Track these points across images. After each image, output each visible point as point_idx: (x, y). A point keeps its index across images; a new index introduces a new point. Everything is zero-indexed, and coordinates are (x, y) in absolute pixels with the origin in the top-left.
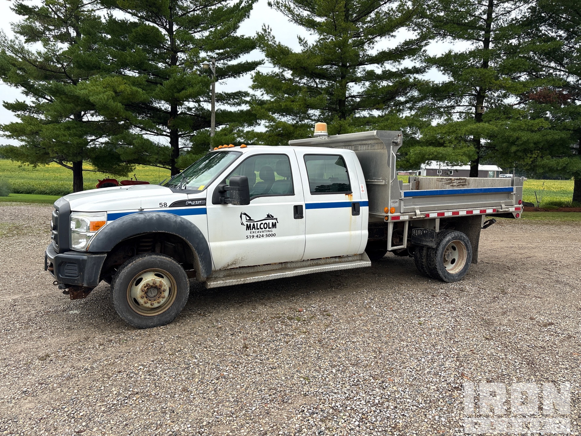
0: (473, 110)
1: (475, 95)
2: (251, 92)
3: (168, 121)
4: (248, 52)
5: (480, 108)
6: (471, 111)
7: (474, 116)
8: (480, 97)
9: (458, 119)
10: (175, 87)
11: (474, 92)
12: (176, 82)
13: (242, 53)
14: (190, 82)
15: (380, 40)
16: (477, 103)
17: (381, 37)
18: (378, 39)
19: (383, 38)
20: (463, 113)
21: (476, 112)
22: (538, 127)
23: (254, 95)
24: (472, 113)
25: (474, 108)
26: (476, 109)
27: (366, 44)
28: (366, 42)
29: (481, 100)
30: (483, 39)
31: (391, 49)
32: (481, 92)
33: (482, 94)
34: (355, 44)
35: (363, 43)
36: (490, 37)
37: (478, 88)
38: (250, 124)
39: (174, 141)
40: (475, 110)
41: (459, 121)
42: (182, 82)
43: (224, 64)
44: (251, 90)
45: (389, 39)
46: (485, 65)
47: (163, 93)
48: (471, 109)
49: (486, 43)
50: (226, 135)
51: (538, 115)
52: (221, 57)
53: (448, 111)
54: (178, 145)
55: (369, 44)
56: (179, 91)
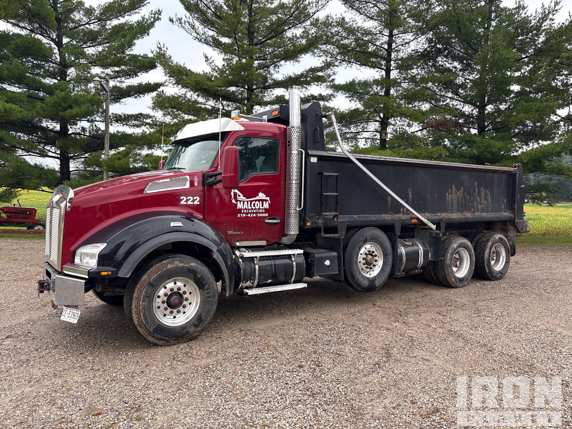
0: (378, 136)
1: (379, 121)
2: (151, 113)
3: (57, 141)
4: (147, 72)
5: (384, 134)
6: (376, 137)
7: (379, 141)
8: (384, 124)
9: (364, 145)
10: (60, 105)
11: (378, 119)
12: (60, 100)
13: (140, 72)
14: (78, 100)
15: (285, 64)
16: (381, 130)
17: (286, 61)
18: (283, 62)
19: (288, 62)
20: (368, 138)
21: (381, 138)
22: (437, 155)
23: (154, 117)
24: (377, 139)
25: (379, 134)
26: (381, 135)
27: (272, 68)
28: (271, 65)
29: (385, 126)
30: (385, 68)
31: (296, 74)
32: (385, 119)
33: (385, 121)
34: (260, 67)
35: (268, 67)
36: (391, 66)
37: (382, 115)
38: (150, 147)
39: (65, 164)
40: (379, 136)
41: (366, 147)
42: (66, 99)
43: (121, 82)
44: (151, 110)
45: (293, 64)
46: (387, 92)
47: (44, 110)
48: (375, 135)
49: (388, 71)
50: (119, 159)
51: (436, 142)
52: (117, 75)
53: (355, 137)
54: (69, 168)
55: (275, 66)
56: (65, 109)
